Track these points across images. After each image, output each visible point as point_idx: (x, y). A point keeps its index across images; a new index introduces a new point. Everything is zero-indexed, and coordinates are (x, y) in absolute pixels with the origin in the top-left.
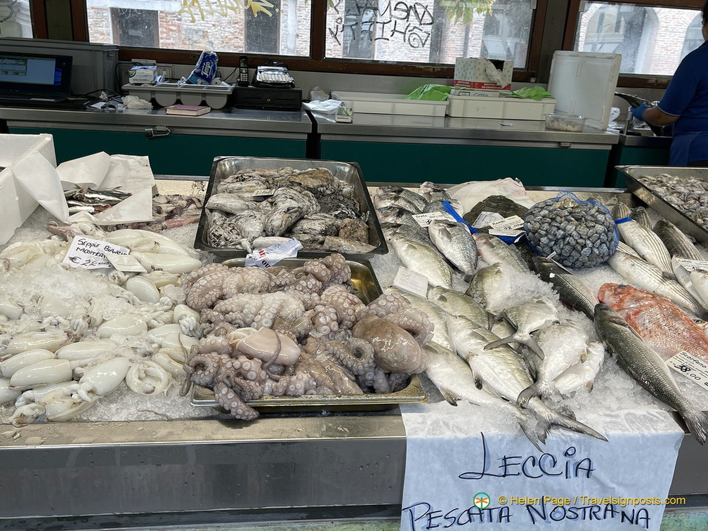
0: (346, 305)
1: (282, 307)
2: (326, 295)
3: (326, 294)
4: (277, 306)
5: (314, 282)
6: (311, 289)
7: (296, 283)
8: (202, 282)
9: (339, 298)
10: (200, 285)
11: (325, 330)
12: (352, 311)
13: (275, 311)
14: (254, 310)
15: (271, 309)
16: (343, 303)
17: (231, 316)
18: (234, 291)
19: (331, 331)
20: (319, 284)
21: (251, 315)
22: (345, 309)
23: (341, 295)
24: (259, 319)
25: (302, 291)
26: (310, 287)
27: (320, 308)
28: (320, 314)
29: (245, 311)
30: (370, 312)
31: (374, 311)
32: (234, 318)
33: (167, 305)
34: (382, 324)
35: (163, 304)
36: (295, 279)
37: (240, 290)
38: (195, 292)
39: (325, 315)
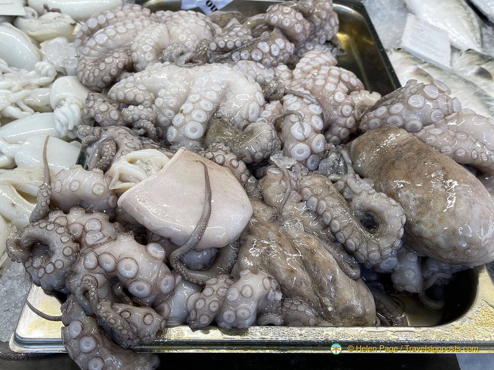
0: (340, 96)
1: (223, 97)
2: (303, 72)
3: (301, 69)
4: (215, 97)
5: (282, 46)
6: (276, 57)
7: (251, 46)
8: (100, 37)
9: (326, 80)
10: (97, 44)
11: (299, 150)
12: (350, 108)
13: (210, 108)
14: (173, 102)
15: (202, 103)
16: (334, 93)
17: (131, 112)
18: (150, 57)
19: (312, 153)
20: (290, 47)
21: (168, 111)
22: (336, 105)
23: (329, 74)
24: (181, 121)
25: (260, 61)
26: (276, 53)
27: (292, 103)
28: (293, 118)
29: (159, 102)
30: (390, 119)
31: (398, 118)
32: (136, 117)
33: (47, 75)
34: (418, 153)
35: (39, 73)
36: (250, 37)
37: (160, 55)
38: (88, 55)
39: (301, 120)
